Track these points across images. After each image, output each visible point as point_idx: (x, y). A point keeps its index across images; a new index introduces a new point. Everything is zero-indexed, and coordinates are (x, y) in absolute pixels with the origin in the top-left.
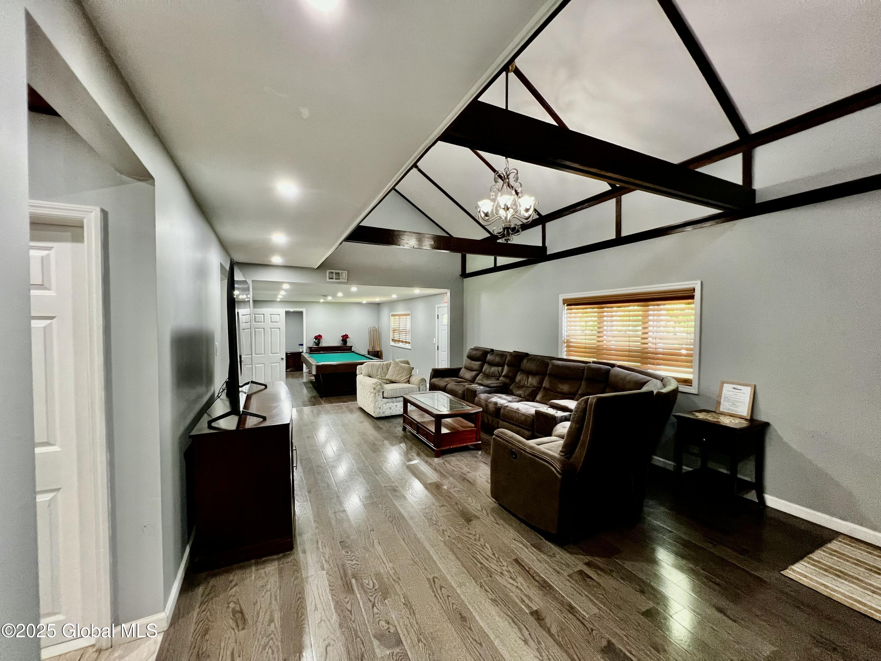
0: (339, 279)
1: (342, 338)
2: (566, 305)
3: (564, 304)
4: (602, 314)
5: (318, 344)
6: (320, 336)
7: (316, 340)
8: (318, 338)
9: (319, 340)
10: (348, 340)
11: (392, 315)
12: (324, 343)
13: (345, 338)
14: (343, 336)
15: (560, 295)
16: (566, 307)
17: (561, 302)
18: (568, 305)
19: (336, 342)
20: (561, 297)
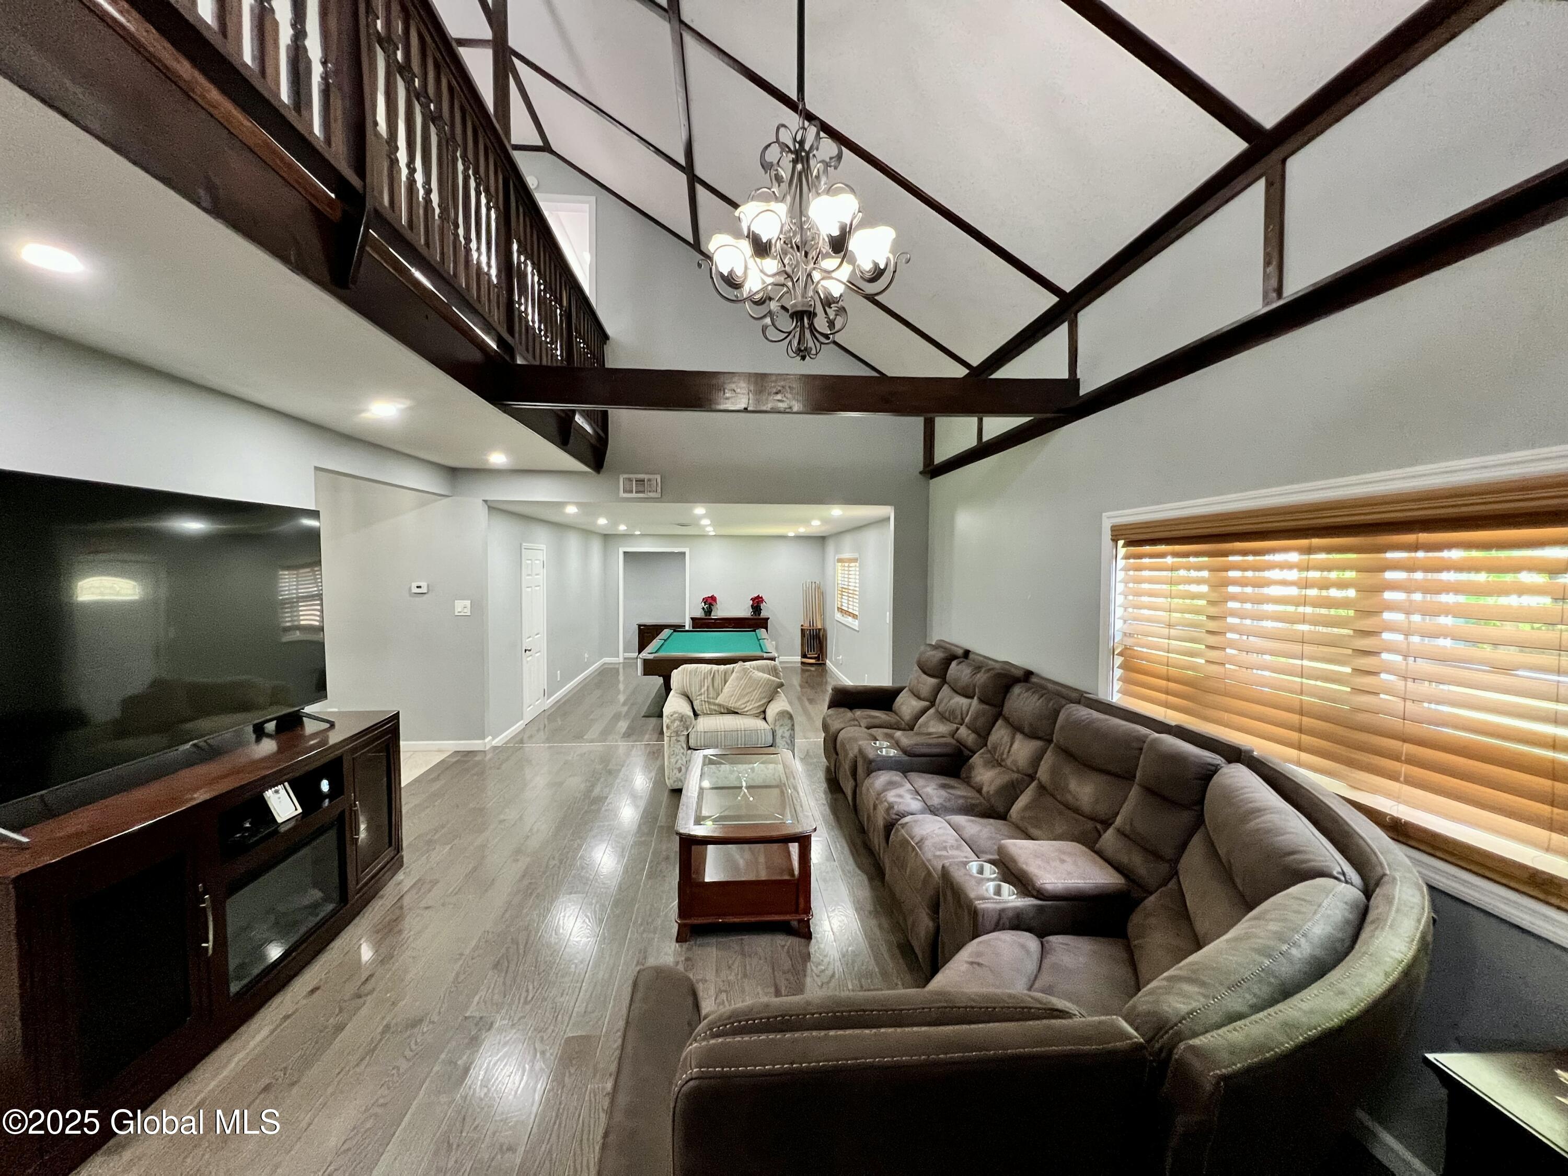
0: (643, 492)
1: (751, 602)
2: (1121, 543)
3: (1115, 540)
4: (1224, 574)
5: (708, 612)
6: (713, 598)
7: (705, 604)
8: (710, 602)
9: (711, 605)
10: (763, 606)
11: (840, 560)
12: (720, 612)
13: (757, 603)
14: (753, 599)
15: (1104, 514)
16: (1122, 551)
17: (1107, 535)
18: (1129, 543)
19: (743, 611)
20: (1108, 521)
